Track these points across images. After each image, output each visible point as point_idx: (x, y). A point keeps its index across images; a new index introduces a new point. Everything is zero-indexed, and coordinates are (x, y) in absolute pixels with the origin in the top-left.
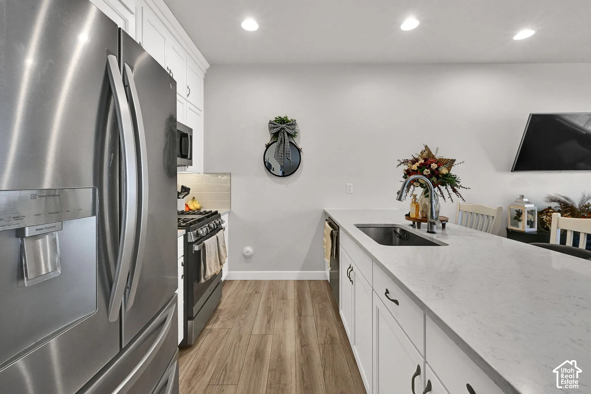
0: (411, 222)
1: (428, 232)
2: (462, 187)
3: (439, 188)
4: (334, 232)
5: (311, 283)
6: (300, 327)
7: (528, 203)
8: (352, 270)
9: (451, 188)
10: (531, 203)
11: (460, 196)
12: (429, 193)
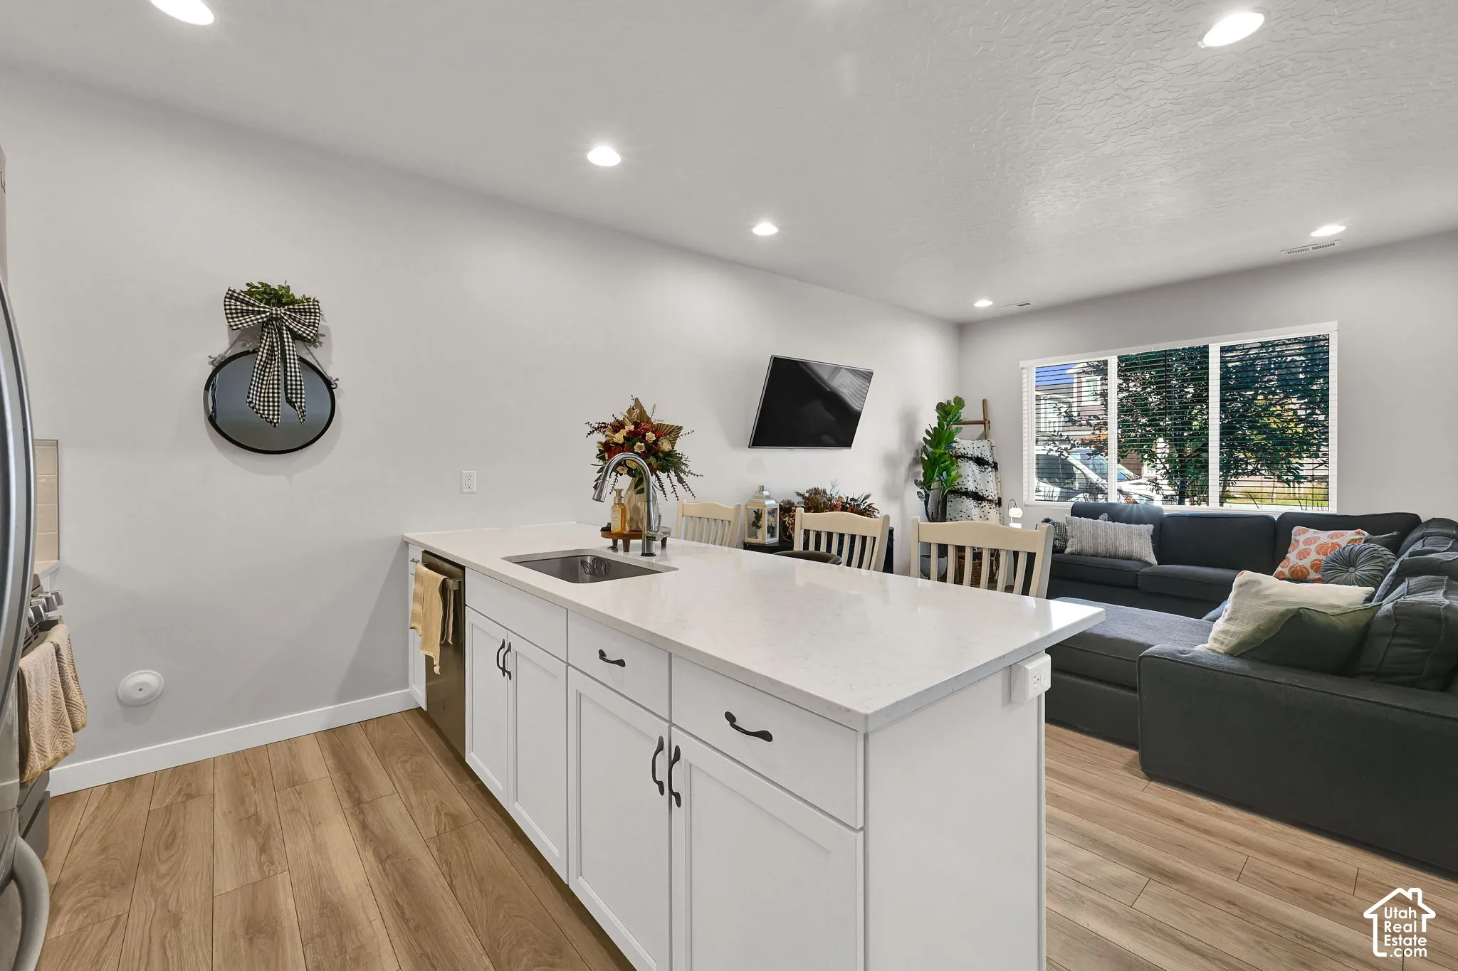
0: (610, 542)
1: (643, 555)
2: (692, 474)
3: (657, 476)
4: (450, 582)
5: (370, 727)
6: (364, 826)
7: (768, 498)
8: (509, 649)
9: (676, 475)
10: (772, 499)
11: (688, 489)
12: (644, 485)
